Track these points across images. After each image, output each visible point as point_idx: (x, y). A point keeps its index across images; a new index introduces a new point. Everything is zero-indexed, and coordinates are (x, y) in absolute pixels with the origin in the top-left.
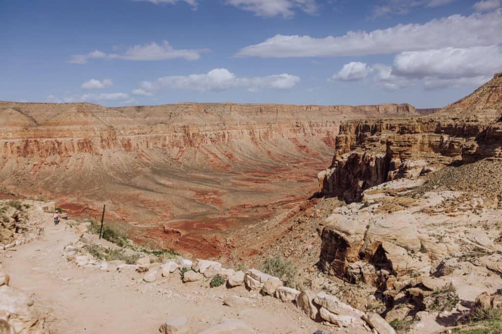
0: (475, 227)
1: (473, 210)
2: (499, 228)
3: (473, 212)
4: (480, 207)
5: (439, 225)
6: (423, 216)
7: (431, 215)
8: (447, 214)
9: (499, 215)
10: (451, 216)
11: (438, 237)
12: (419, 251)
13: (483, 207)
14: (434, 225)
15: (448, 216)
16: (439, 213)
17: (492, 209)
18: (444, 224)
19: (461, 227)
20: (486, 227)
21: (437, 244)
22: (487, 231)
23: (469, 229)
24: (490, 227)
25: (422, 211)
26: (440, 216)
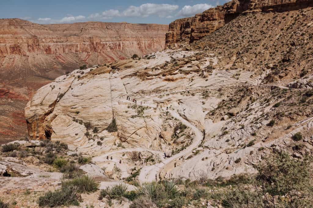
0: (193, 95)
1: (200, 73)
2: (221, 95)
3: (200, 75)
4: (210, 69)
5: (150, 93)
6: (134, 81)
7: (143, 80)
8: (164, 78)
9: (229, 77)
10: (169, 80)
11: (139, 109)
12: (106, 129)
13: (214, 69)
14: (143, 92)
15: (166, 80)
16: (154, 77)
17: (224, 70)
18: (157, 91)
19: (175, 95)
20: (206, 94)
21: (131, 119)
22: (204, 100)
23: (185, 97)
24: (210, 95)
25: (135, 74)
26: (155, 80)
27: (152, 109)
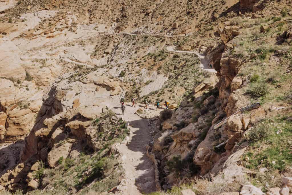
27: (50, 60)
